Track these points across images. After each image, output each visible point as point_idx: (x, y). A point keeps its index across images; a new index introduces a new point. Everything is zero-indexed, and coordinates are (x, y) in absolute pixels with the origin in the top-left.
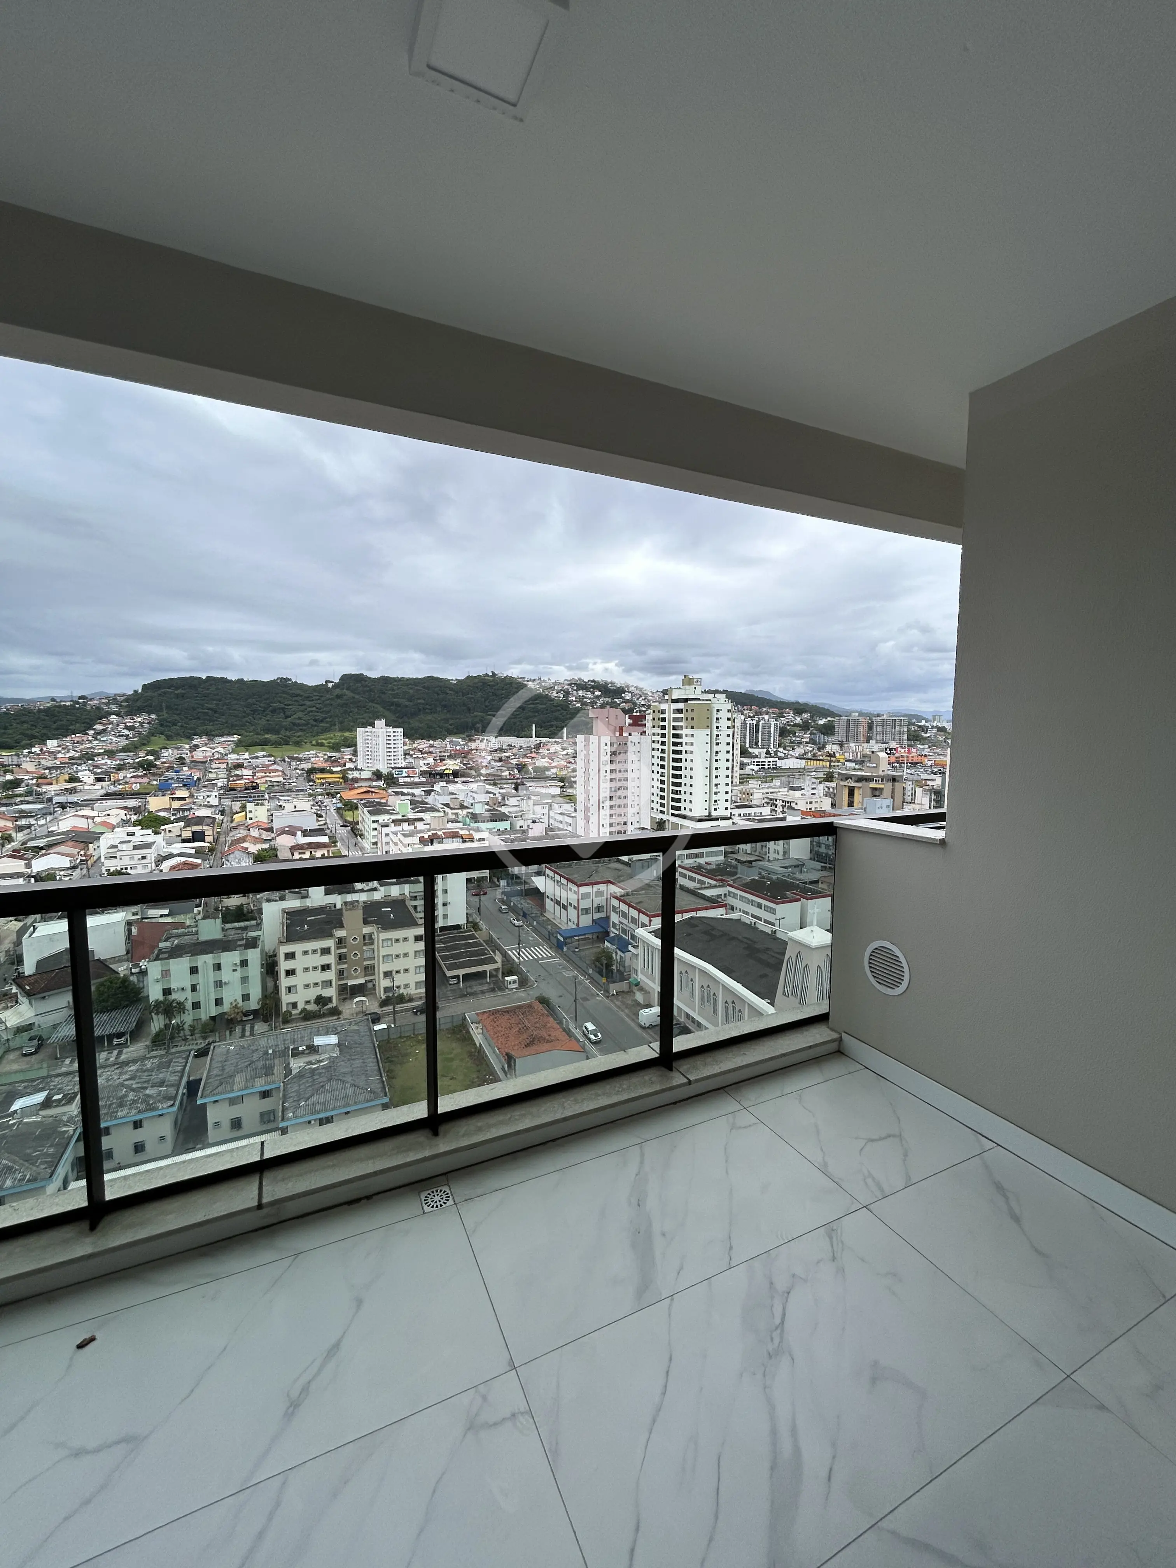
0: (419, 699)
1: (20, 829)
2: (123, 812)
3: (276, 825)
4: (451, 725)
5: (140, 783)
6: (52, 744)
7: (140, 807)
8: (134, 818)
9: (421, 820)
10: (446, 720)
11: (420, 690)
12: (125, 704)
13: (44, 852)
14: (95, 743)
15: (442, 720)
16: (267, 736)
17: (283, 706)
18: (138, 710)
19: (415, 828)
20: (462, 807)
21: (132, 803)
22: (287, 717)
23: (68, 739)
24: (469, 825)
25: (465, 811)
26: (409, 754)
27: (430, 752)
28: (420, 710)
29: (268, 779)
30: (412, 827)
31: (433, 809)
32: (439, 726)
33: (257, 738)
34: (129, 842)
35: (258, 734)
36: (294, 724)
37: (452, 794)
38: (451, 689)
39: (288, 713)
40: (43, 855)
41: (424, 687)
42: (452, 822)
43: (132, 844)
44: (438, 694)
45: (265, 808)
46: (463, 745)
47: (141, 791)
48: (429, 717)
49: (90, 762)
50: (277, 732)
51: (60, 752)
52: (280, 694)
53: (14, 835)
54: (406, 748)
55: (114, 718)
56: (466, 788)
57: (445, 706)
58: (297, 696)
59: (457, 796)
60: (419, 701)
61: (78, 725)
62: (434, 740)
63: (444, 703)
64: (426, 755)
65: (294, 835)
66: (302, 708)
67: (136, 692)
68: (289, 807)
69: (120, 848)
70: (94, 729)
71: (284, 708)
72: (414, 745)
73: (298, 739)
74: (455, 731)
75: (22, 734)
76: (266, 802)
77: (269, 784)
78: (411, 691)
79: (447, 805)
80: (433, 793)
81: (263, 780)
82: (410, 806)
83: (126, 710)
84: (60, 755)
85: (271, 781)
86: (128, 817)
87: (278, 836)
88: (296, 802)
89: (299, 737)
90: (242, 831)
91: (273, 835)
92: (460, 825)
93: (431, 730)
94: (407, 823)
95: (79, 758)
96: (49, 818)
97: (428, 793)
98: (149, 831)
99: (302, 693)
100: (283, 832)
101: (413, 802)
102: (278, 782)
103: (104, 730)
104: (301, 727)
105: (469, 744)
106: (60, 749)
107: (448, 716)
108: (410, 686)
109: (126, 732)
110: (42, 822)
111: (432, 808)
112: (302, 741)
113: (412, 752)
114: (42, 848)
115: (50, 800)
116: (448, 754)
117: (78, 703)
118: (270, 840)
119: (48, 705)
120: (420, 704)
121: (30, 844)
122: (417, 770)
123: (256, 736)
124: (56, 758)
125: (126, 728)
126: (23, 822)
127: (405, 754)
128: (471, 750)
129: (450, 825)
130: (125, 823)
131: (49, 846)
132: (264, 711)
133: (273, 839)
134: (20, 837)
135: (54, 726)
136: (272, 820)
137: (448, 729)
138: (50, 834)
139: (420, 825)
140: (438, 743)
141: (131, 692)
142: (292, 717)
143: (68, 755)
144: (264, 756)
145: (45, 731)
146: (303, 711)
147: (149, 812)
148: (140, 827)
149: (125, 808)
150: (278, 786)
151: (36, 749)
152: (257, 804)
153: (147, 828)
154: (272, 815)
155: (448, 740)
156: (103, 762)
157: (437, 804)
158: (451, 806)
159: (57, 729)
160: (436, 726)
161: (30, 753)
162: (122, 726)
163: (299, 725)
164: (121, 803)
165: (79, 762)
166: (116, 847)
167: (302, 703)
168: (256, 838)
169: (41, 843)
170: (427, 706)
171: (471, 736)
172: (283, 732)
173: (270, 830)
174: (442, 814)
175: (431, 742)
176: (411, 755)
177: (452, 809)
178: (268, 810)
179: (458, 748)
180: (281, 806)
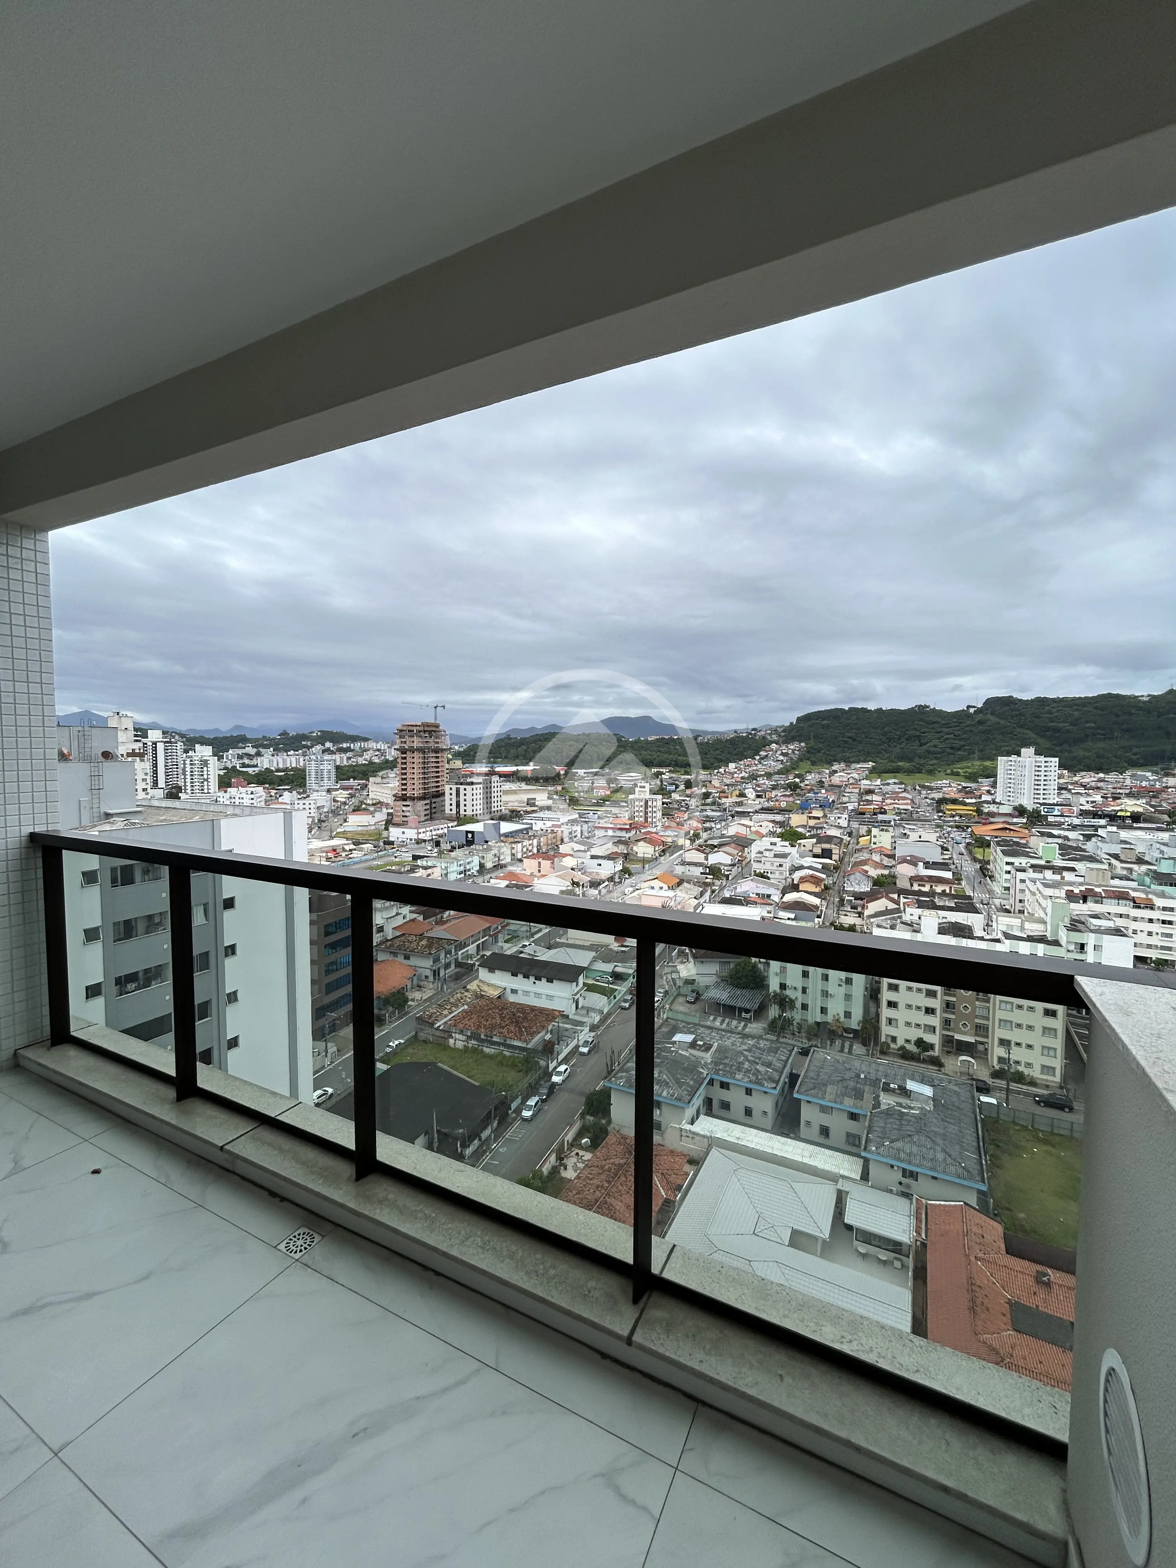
0: (1087, 722)
1: (706, 829)
2: (771, 825)
3: (899, 853)
4: (1134, 754)
5: (787, 802)
6: (732, 766)
7: (784, 821)
8: (779, 830)
9: (1073, 869)
10: (1130, 748)
11: (1089, 711)
12: (782, 734)
13: (716, 849)
14: (760, 766)
15: (1119, 748)
16: (900, 764)
17: (918, 733)
18: (792, 739)
19: (1063, 878)
20: (1140, 861)
21: (779, 818)
22: (921, 745)
23: (742, 763)
24: (1149, 887)
25: (1144, 868)
26: (1066, 789)
27: (1098, 788)
28: (1087, 736)
29: (896, 806)
30: (1057, 877)
31: (1092, 859)
32: (1115, 756)
33: (891, 766)
34: (771, 850)
35: (892, 761)
36: (929, 752)
37: (1126, 842)
38: (1140, 709)
39: (923, 741)
40: (716, 852)
41: (1096, 708)
42: (1121, 879)
43: (773, 852)
44: (1118, 716)
45: (889, 835)
46: (1154, 780)
47: (787, 808)
48: (1101, 745)
49: (754, 781)
50: (910, 760)
51: (736, 773)
52: (917, 722)
53: (701, 834)
54: (1062, 781)
55: (774, 746)
56: (1149, 837)
57: (1128, 730)
58: (934, 723)
59: (1132, 847)
60: (1088, 725)
61: (749, 751)
62: (1106, 773)
63: (1125, 726)
64: (1090, 791)
65: (915, 865)
66: (938, 735)
67: (791, 723)
68: (914, 836)
69: (764, 854)
70: (760, 755)
71: (920, 736)
72: (1076, 779)
73: (931, 768)
74: (1141, 761)
75: (715, 758)
76: (891, 829)
77: (897, 811)
78: (1076, 714)
79: (1116, 857)
80: (1094, 839)
81: (891, 807)
82: (1058, 851)
83: (785, 738)
84: (736, 775)
85: (898, 809)
86: (775, 829)
87: (899, 863)
88: (921, 832)
89: (933, 765)
90: (865, 854)
91: (894, 863)
92: (1134, 884)
93: (1102, 760)
94: (1051, 872)
95: (748, 778)
96: (723, 823)
97: (1088, 838)
98: (787, 843)
99: (940, 720)
100: (904, 861)
101: (1062, 847)
102: (906, 810)
103: (767, 756)
104: (935, 756)
105: (1165, 780)
106: (736, 770)
107: (1133, 743)
108: (1075, 708)
109: (781, 758)
110: (718, 826)
111: (1091, 857)
112: (935, 769)
113: (1070, 787)
114: (716, 847)
115: (725, 810)
116: (1128, 791)
117: (751, 734)
118: (891, 867)
119: (732, 736)
120: (1088, 728)
121: (710, 842)
122: (1075, 808)
123: (889, 764)
124: (733, 778)
125: (782, 754)
126: (708, 825)
127: (1060, 789)
128: (1167, 787)
129: (1117, 882)
130: (772, 834)
131: (721, 845)
132: (899, 739)
133: (894, 866)
134: (705, 836)
135: (734, 752)
136: (895, 848)
137: (1131, 760)
138: (723, 836)
139: (1069, 876)
140: (1112, 777)
141: (787, 724)
142: (928, 745)
143: (741, 775)
144: (895, 783)
145: (729, 756)
146: (939, 739)
147: (790, 827)
148: (780, 839)
149: (773, 821)
150: (905, 813)
151: (722, 770)
152: (882, 830)
153: (786, 840)
154: (895, 842)
155: (1128, 773)
156: (763, 782)
157: (1099, 852)
158: (1122, 858)
159: (736, 755)
160: (1110, 755)
161: (718, 772)
162: (779, 752)
163: (934, 753)
164: (771, 817)
165: (747, 781)
166: (762, 853)
167: (940, 730)
168: (877, 863)
169: (715, 842)
170: (1099, 731)
171: (1168, 769)
172: (917, 760)
173: (892, 857)
174: (1106, 867)
175: (1101, 775)
176: (1069, 790)
177: (1122, 861)
178: (892, 837)
179: (1144, 784)
180: (905, 834)
